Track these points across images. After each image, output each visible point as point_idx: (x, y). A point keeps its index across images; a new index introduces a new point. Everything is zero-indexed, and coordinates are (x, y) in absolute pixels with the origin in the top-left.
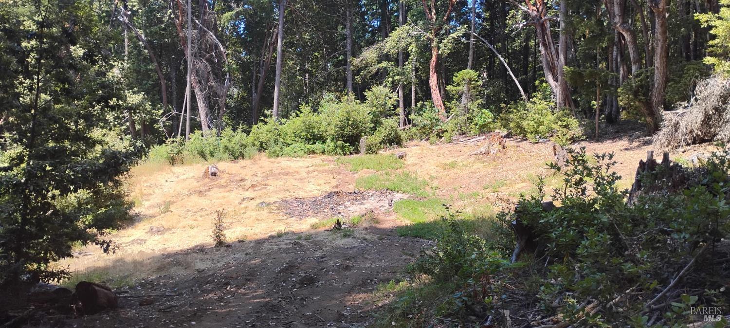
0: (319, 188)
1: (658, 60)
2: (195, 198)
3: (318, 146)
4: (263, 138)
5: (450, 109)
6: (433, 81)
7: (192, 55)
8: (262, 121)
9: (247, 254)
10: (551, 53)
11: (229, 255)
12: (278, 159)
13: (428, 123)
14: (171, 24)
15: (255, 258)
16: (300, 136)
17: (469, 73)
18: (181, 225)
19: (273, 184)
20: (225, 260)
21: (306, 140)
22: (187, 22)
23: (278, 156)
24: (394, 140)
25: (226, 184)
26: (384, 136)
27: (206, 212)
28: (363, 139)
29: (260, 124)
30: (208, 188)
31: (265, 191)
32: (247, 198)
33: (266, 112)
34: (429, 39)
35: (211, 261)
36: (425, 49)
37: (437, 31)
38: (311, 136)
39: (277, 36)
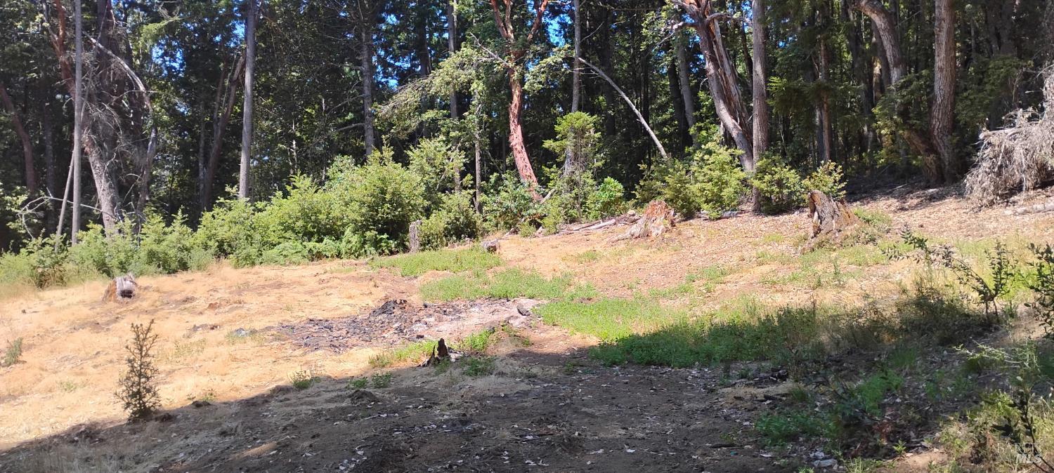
0: (351, 302)
1: (943, 55)
2: (85, 335)
3: (328, 244)
4: (223, 233)
5: (549, 180)
6: (516, 138)
7: (83, 96)
8: (221, 205)
9: (224, 434)
10: (725, 74)
11: (170, 440)
12: (257, 268)
13: (512, 205)
14: (42, 42)
15: (253, 442)
16: (293, 230)
17: (578, 118)
18: (41, 385)
19: (253, 302)
20: (159, 455)
21: (305, 234)
22: (73, 39)
23: (253, 264)
24: (463, 230)
25: (152, 308)
26: (448, 224)
27: (109, 358)
28: (413, 225)
29: (216, 210)
30: (113, 317)
31: (243, 311)
32: (202, 326)
33: (228, 189)
34: (507, 69)
35: (114, 463)
36: (499, 87)
37: (519, 56)
38: (314, 227)
39: (244, 66)
